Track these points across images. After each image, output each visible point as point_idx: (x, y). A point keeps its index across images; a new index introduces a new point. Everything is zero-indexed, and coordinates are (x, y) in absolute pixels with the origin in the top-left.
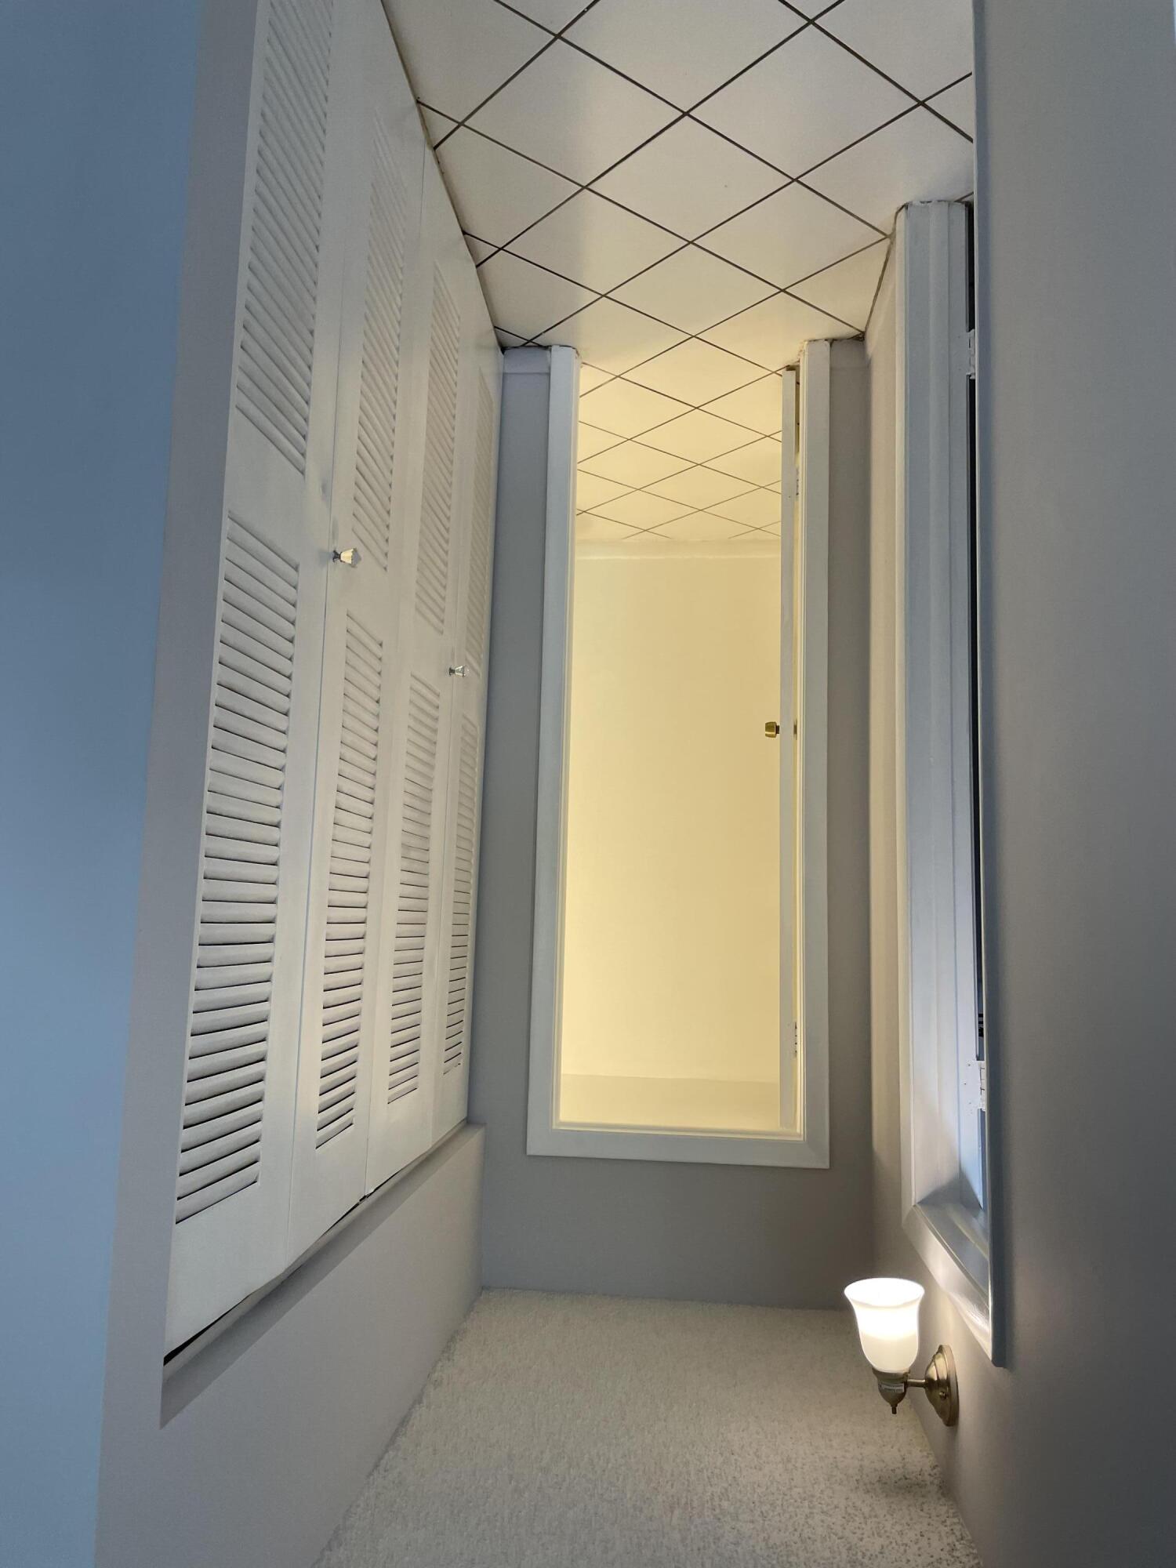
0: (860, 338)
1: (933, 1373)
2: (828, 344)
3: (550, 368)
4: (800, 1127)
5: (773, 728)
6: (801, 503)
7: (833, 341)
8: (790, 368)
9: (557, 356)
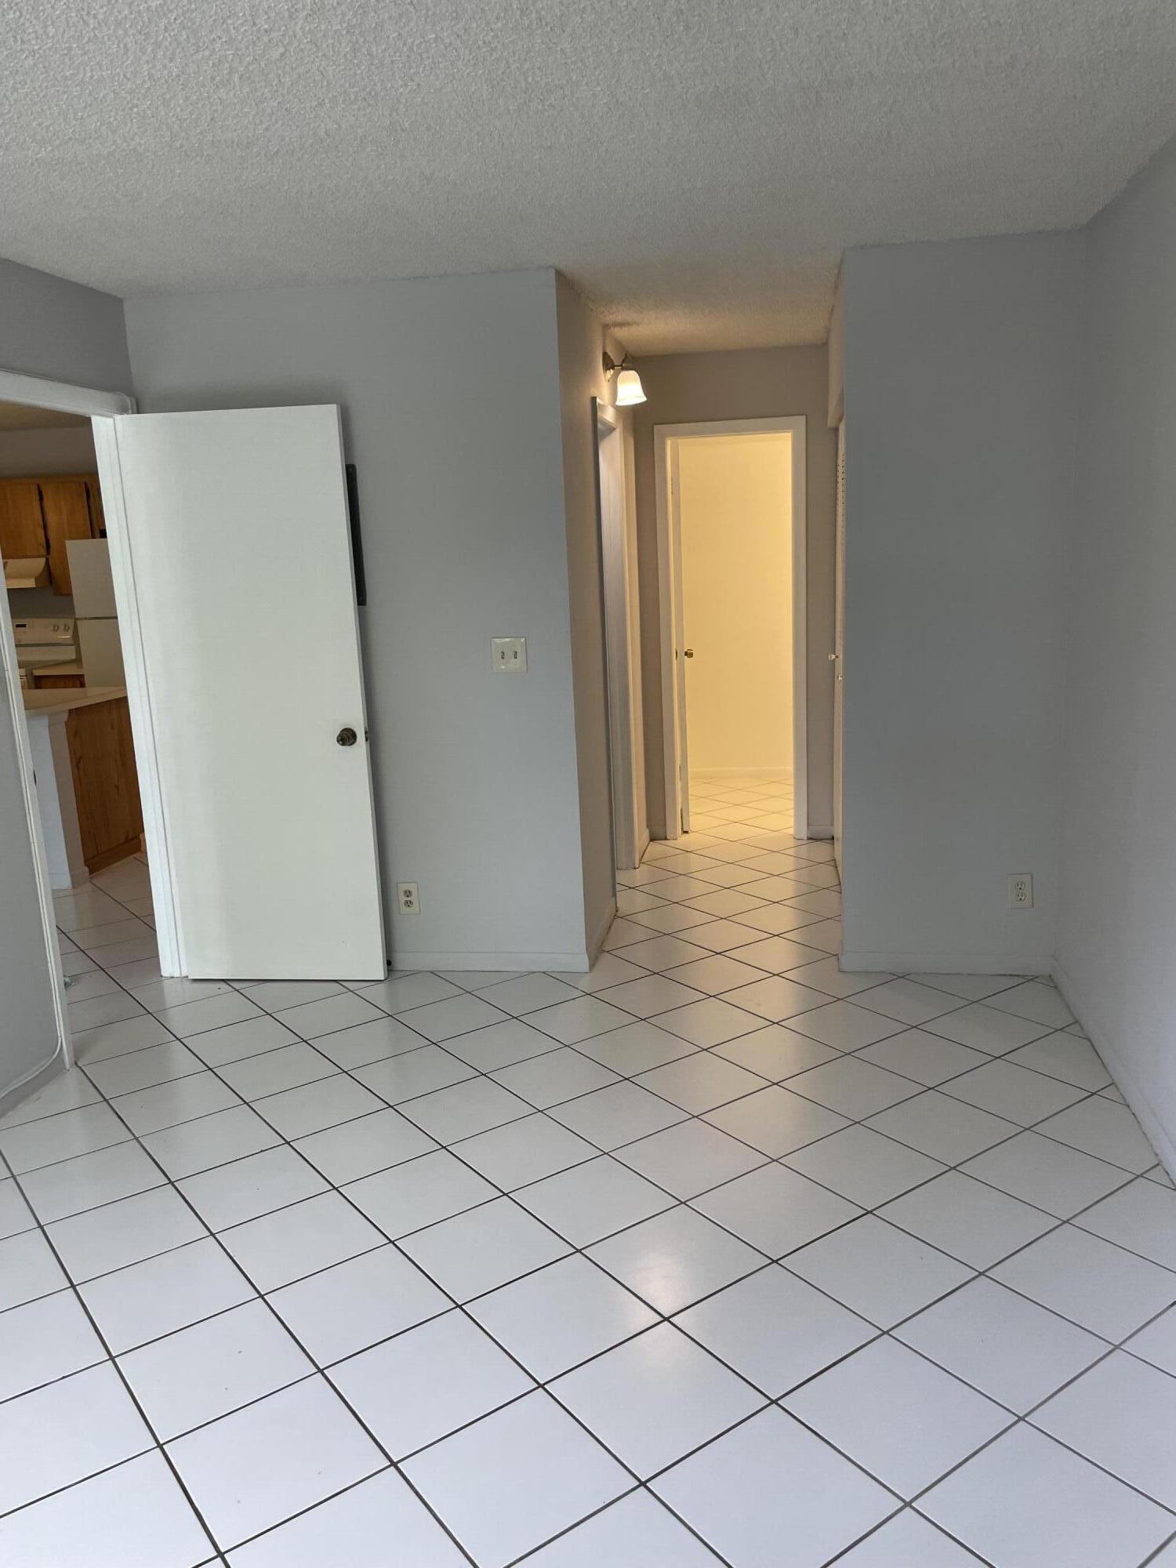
0: (652, 839)
1: (612, 371)
2: (668, 838)
3: (808, 828)
4: (669, 442)
5: (689, 654)
6: (678, 762)
7: (666, 839)
8: (686, 832)
9: (804, 835)
